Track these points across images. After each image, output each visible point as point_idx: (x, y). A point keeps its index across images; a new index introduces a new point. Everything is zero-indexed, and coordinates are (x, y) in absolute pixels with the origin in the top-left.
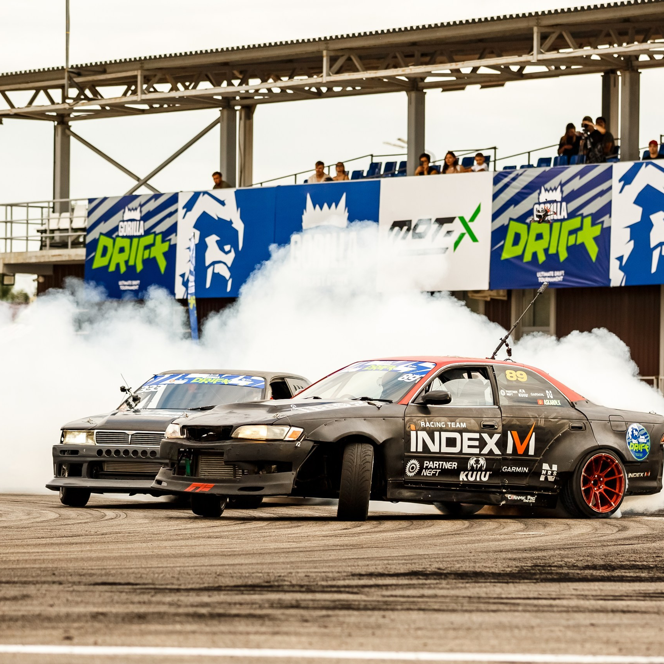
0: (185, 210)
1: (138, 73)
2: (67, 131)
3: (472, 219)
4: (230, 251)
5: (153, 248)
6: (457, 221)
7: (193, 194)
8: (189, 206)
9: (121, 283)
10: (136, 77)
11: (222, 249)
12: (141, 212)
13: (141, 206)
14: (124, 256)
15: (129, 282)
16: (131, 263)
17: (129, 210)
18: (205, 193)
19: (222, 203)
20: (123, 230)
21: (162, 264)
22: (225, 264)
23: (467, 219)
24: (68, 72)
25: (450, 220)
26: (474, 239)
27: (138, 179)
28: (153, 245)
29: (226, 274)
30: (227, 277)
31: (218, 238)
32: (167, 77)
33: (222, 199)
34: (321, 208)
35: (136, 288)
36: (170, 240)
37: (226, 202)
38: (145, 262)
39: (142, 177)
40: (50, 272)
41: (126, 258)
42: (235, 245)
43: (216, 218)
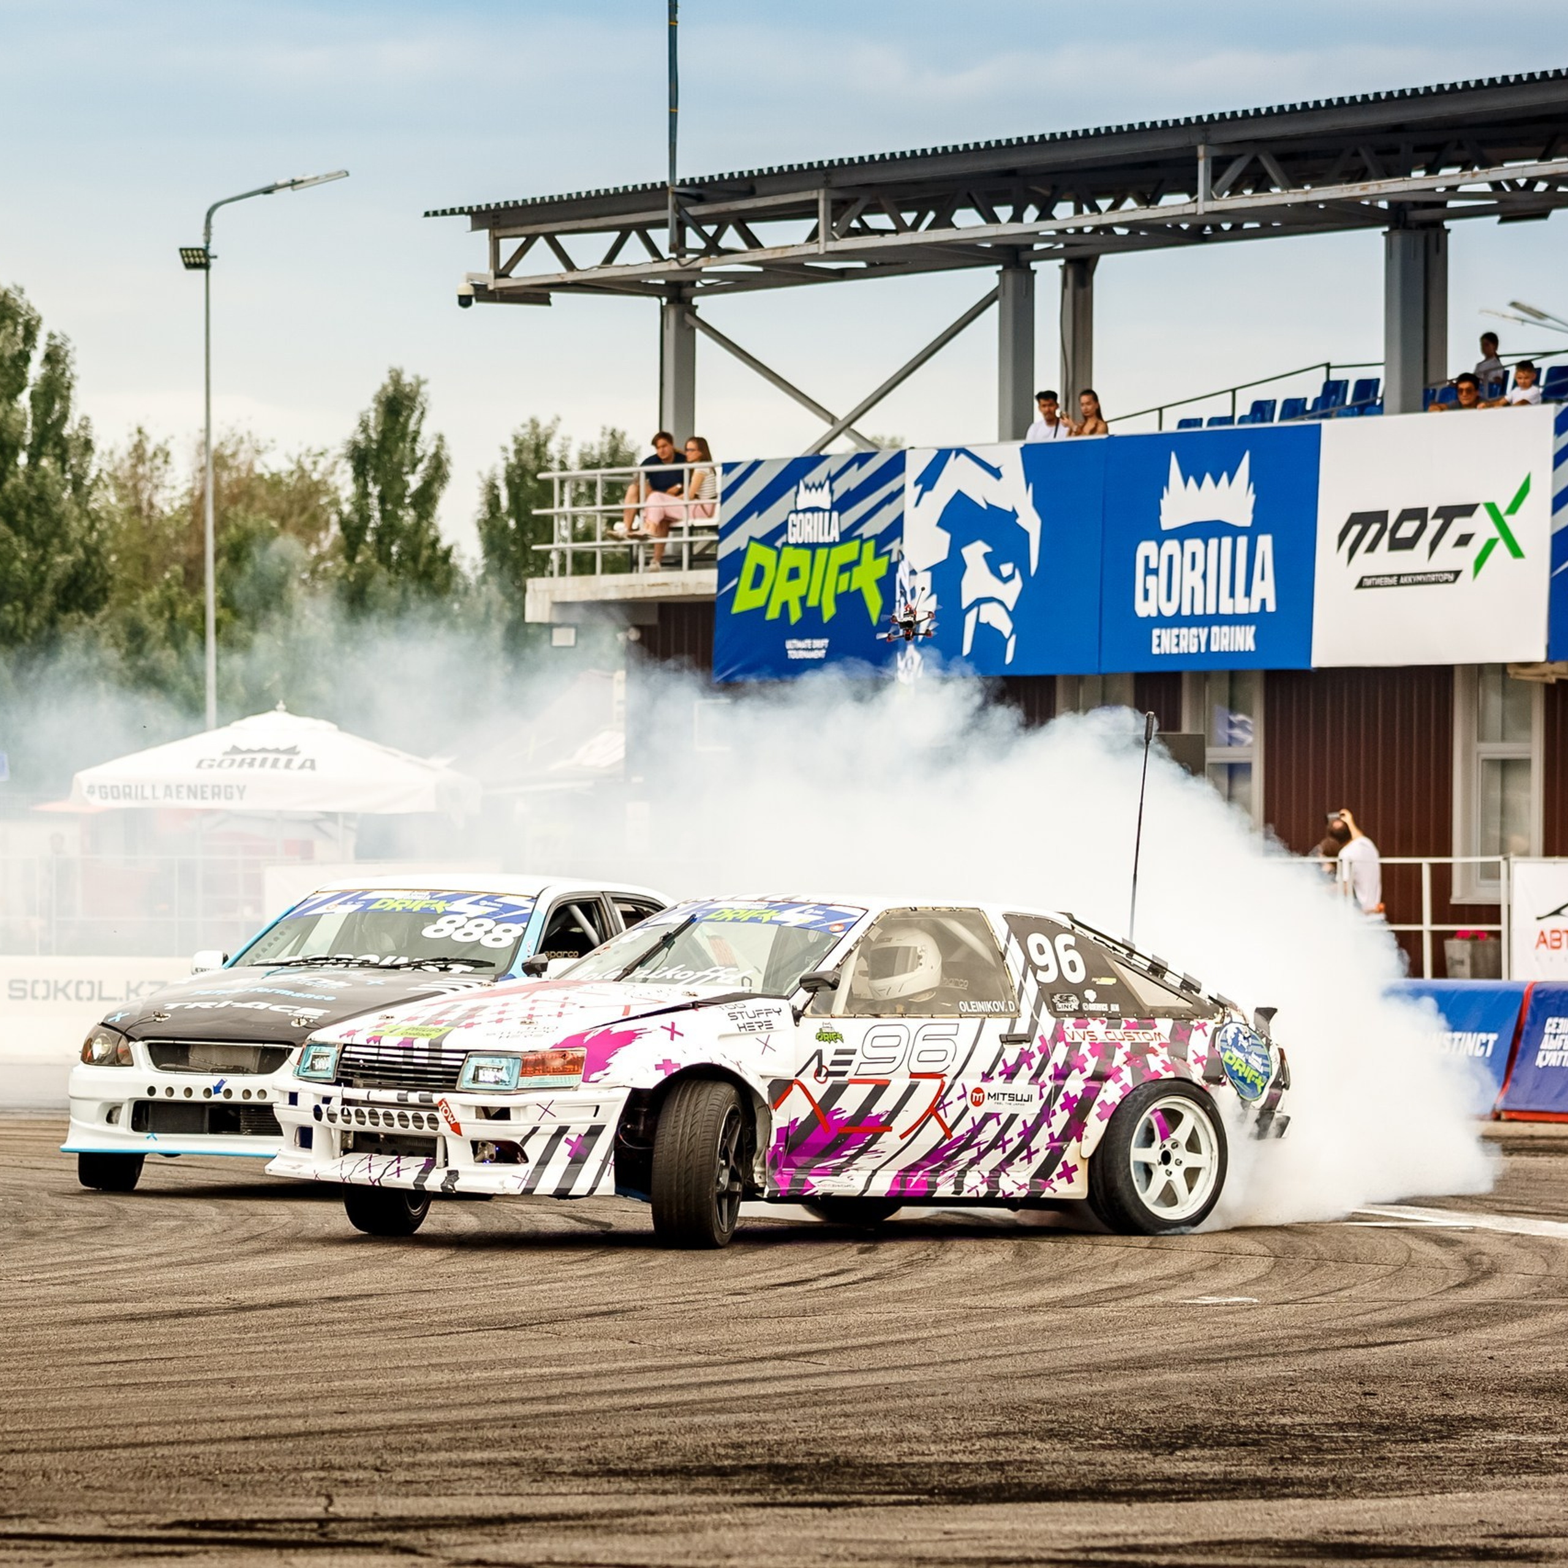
0: (920, 487)
1: (820, 195)
2: (688, 318)
3: (1513, 509)
4: (1011, 577)
5: (856, 570)
6: (1481, 513)
7: (936, 452)
8: (928, 480)
9: (789, 644)
10: (815, 202)
11: (996, 572)
12: (832, 491)
13: (832, 479)
14: (798, 587)
15: (807, 643)
16: (812, 602)
17: (807, 487)
18: (960, 451)
19: (996, 473)
20: (796, 530)
21: (874, 603)
22: (1001, 603)
23: (1502, 508)
24: (675, 194)
25: (1468, 510)
26: (1516, 552)
27: (833, 420)
28: (857, 562)
29: (1004, 625)
30: (1007, 634)
31: (989, 549)
32: (882, 202)
33: (995, 466)
34: (1199, 484)
35: (821, 654)
36: (890, 552)
37: (1002, 470)
38: (841, 599)
39: (841, 414)
40: (652, 620)
41: (803, 593)
42: (1022, 564)
43: (984, 506)
